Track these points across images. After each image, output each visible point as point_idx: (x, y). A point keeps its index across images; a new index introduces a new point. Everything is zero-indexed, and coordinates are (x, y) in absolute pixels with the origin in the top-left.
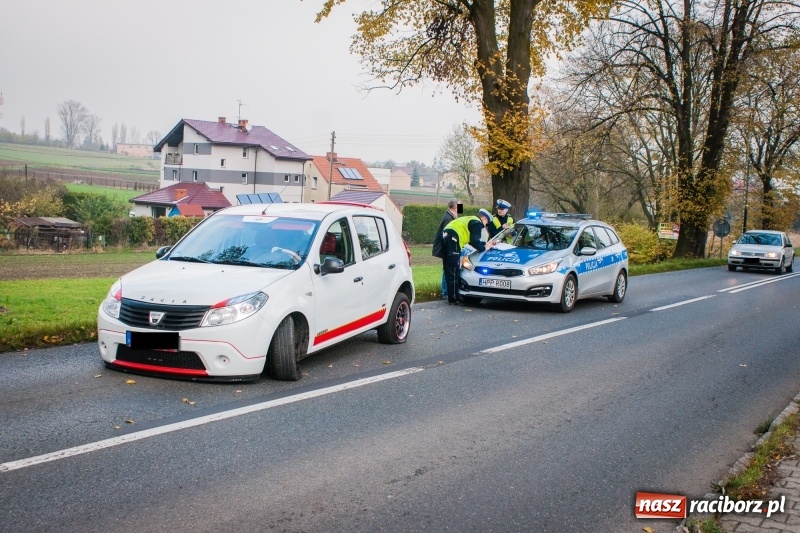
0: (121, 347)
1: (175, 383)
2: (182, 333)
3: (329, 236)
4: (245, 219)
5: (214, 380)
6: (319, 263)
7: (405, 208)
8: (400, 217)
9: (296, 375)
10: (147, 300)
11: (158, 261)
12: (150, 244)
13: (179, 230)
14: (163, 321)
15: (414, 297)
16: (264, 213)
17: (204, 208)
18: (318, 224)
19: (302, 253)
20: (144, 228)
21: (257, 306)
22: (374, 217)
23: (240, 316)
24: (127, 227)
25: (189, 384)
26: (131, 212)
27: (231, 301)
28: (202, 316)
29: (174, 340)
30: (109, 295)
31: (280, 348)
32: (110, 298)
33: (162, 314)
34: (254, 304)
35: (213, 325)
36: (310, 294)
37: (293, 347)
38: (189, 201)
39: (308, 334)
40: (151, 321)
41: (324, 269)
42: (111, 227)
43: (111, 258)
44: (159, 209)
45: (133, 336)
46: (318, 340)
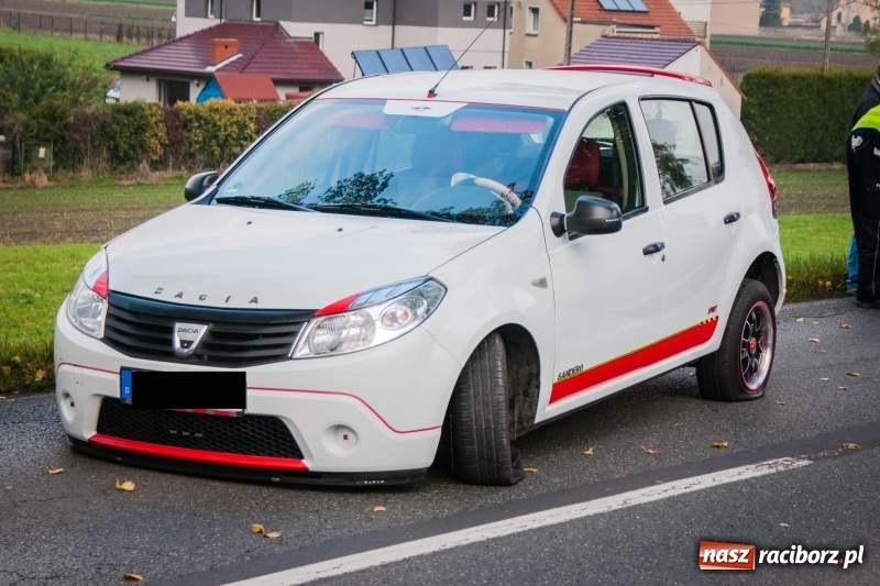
0: (108, 404)
1: (233, 489)
2: (255, 374)
3: (585, 147)
4: (389, 109)
5: (321, 481)
6: (562, 210)
7: (748, 78)
8: (737, 98)
9: (510, 472)
10: (168, 296)
11: (189, 207)
12: (155, 166)
13: (222, 134)
14: (204, 344)
15: (783, 291)
16: (432, 93)
17: (278, 82)
18: (560, 117)
19: (523, 186)
20: (141, 129)
21: (420, 311)
22: (690, 101)
23: (382, 334)
24: (103, 126)
25: (265, 491)
26: (111, 93)
27: (361, 300)
28: (294, 334)
29: (235, 389)
30: (80, 284)
31: (474, 413)
32: (83, 293)
33: (203, 329)
34: (414, 306)
35: (318, 354)
36: (542, 283)
37: (503, 405)
38: (242, 66)
39: (538, 375)
40: (177, 345)
41: (575, 225)
42: (66, 127)
43: (66, 197)
44: (174, 85)
45: (139, 379)
46: (560, 391)
